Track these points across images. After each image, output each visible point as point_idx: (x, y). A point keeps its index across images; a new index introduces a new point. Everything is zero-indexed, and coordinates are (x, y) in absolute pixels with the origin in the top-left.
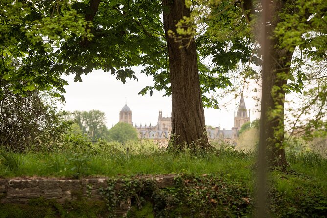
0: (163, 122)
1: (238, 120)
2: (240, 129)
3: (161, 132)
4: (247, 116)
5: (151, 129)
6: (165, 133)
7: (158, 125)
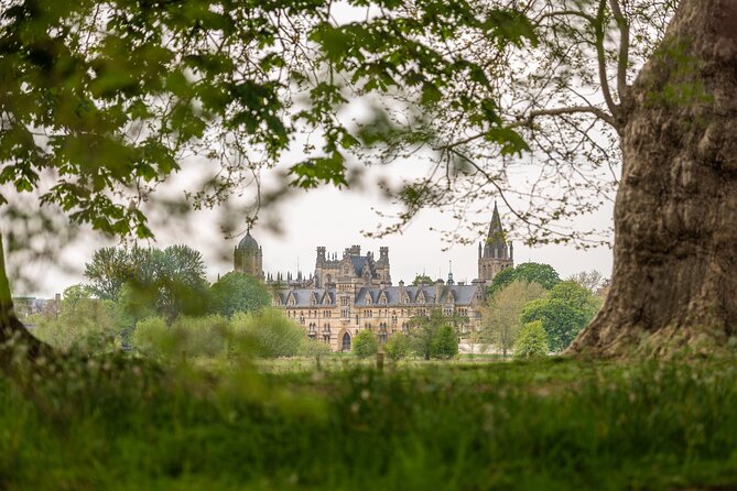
0: (326, 272)
1: (486, 263)
2: (489, 283)
3: (321, 292)
4: (506, 254)
5: (299, 286)
6: (331, 295)
7: (316, 276)
